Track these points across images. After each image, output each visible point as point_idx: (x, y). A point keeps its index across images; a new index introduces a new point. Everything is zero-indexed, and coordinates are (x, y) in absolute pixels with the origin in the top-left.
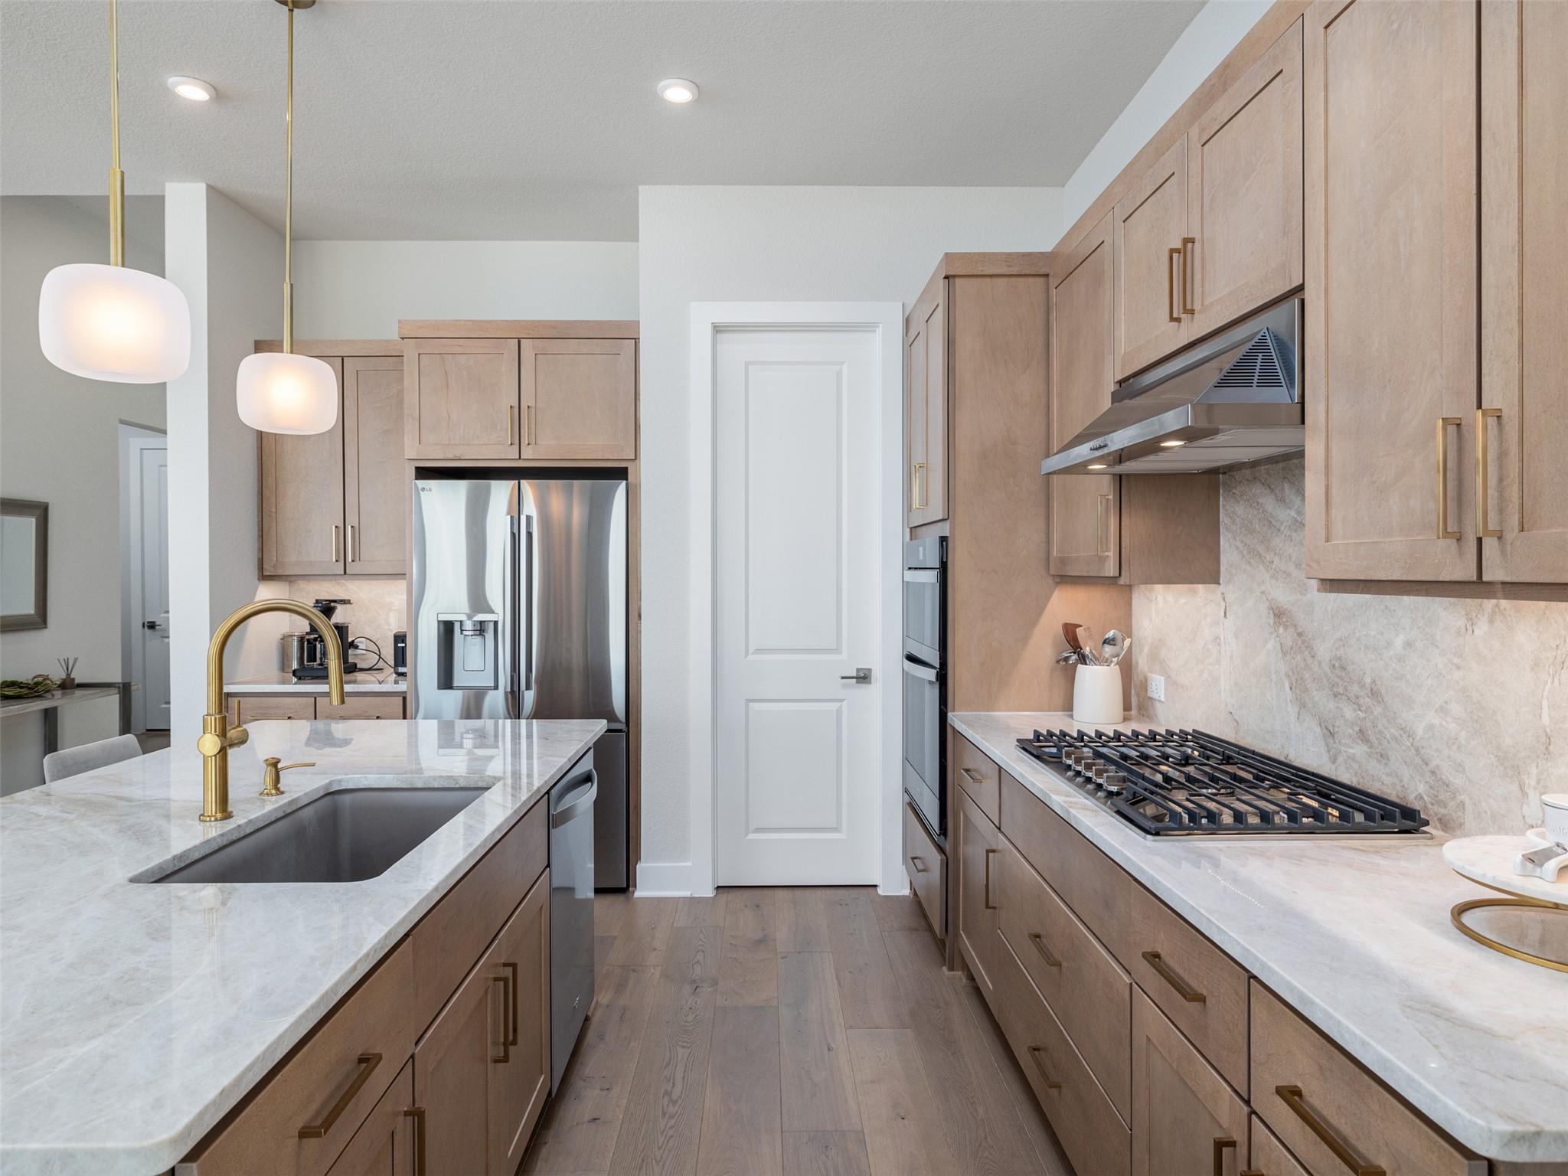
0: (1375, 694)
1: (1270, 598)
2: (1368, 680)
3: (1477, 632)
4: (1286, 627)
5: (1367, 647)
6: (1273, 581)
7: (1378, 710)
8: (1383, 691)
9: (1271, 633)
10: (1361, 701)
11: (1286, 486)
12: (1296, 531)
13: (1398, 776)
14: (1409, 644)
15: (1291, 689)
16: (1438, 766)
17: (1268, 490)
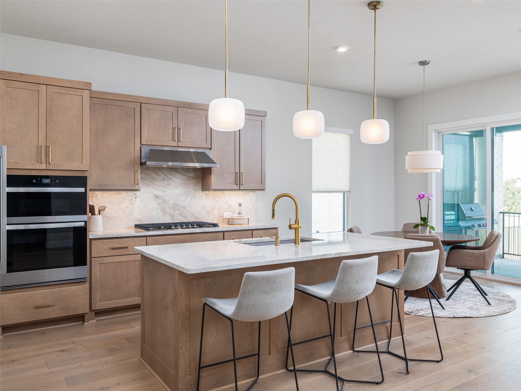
0: (184, 208)
1: (153, 194)
2: (182, 206)
3: (203, 196)
4: (159, 199)
5: (182, 201)
6: (155, 190)
7: (184, 210)
8: (186, 207)
9: (154, 201)
10: (181, 209)
11: (159, 172)
12: (163, 181)
13: (189, 219)
14: (191, 199)
15: (161, 210)
16: (197, 216)
17: (153, 172)
